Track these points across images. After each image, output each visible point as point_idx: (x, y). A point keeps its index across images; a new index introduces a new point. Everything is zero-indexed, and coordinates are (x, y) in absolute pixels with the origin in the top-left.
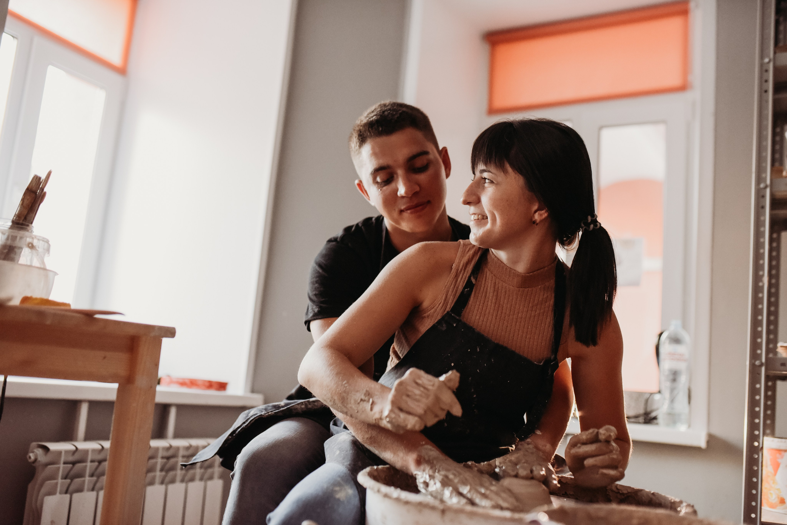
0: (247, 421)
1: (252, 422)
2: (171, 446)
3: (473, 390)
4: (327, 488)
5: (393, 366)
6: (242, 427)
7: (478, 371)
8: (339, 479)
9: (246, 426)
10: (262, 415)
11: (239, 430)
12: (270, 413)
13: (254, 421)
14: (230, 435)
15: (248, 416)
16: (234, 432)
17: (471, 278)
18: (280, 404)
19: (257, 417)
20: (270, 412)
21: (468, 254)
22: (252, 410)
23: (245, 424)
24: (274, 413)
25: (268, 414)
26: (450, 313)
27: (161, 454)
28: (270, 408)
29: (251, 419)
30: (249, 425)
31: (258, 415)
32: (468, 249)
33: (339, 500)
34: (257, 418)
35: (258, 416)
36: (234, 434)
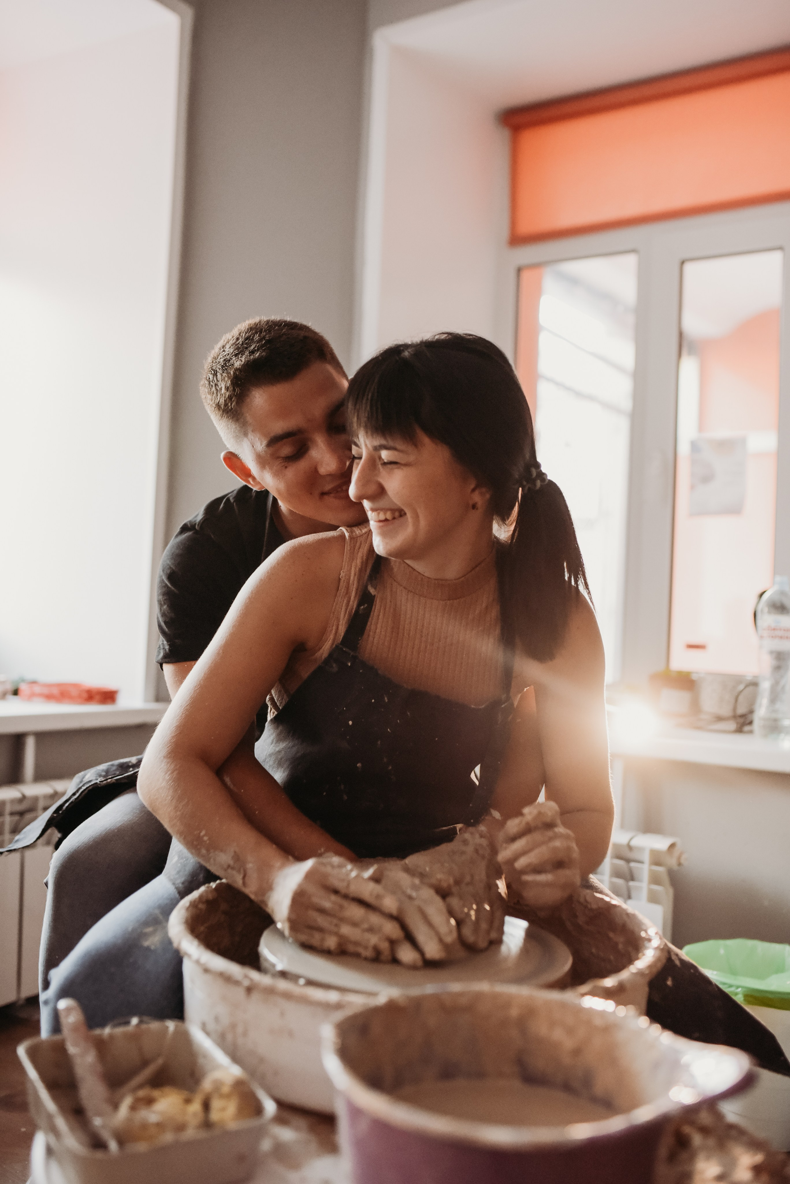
0: (77, 791)
1: (84, 794)
2: (24, 797)
3: (385, 760)
4: (134, 930)
5: (272, 717)
6: (71, 800)
7: (389, 730)
8: (157, 912)
9: (76, 799)
10: (97, 783)
11: (67, 805)
12: (109, 780)
13: (86, 791)
14: (55, 812)
15: (81, 782)
16: (60, 807)
17: (368, 587)
18: (130, 762)
19: (90, 786)
20: (110, 778)
21: (360, 554)
22: (88, 772)
23: (76, 797)
24: (115, 780)
25: (105, 782)
26: (341, 646)
27: (8, 809)
28: (114, 768)
29: (84, 788)
30: (80, 797)
31: (92, 783)
32: (358, 544)
33: (148, 949)
34: (90, 788)
35: (92, 785)
36: (61, 810)
